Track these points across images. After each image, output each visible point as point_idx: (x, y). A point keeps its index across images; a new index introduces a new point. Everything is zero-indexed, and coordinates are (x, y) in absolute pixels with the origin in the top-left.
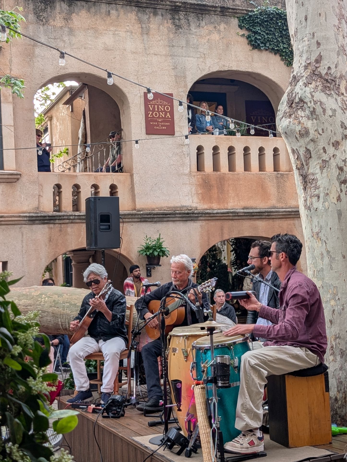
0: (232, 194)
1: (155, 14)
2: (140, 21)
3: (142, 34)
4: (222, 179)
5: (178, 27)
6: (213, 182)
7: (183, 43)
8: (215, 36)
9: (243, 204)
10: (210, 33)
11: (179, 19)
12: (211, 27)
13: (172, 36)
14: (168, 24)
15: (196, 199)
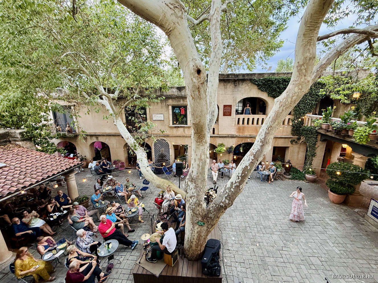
0: (246, 131)
1: (229, 83)
2: (224, 85)
3: (224, 89)
4: (244, 128)
5: (236, 86)
6: (241, 128)
7: (237, 90)
8: (247, 87)
9: (249, 134)
10: (246, 86)
11: (236, 84)
12: (246, 85)
13: (233, 89)
14: (233, 85)
15: (235, 132)
